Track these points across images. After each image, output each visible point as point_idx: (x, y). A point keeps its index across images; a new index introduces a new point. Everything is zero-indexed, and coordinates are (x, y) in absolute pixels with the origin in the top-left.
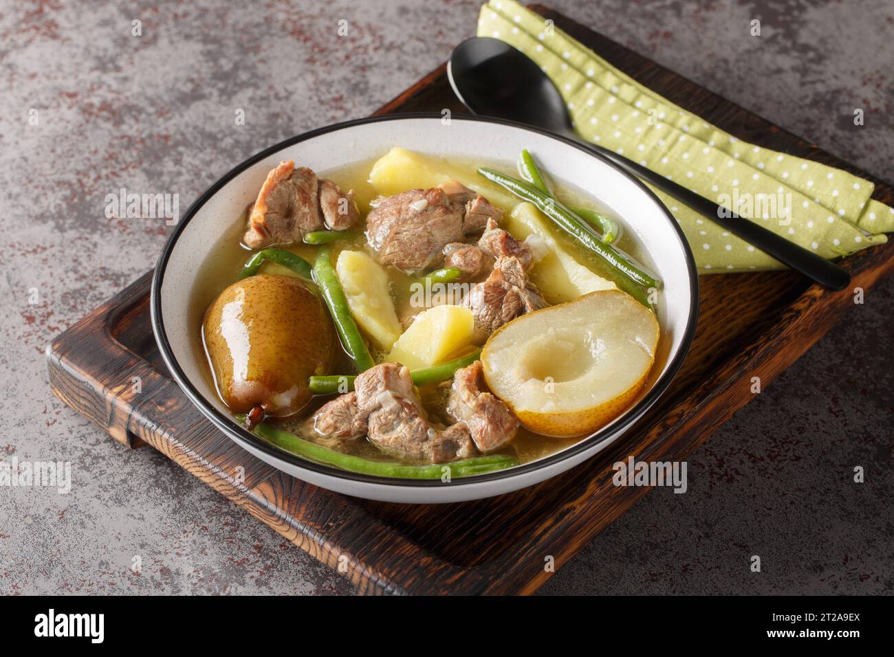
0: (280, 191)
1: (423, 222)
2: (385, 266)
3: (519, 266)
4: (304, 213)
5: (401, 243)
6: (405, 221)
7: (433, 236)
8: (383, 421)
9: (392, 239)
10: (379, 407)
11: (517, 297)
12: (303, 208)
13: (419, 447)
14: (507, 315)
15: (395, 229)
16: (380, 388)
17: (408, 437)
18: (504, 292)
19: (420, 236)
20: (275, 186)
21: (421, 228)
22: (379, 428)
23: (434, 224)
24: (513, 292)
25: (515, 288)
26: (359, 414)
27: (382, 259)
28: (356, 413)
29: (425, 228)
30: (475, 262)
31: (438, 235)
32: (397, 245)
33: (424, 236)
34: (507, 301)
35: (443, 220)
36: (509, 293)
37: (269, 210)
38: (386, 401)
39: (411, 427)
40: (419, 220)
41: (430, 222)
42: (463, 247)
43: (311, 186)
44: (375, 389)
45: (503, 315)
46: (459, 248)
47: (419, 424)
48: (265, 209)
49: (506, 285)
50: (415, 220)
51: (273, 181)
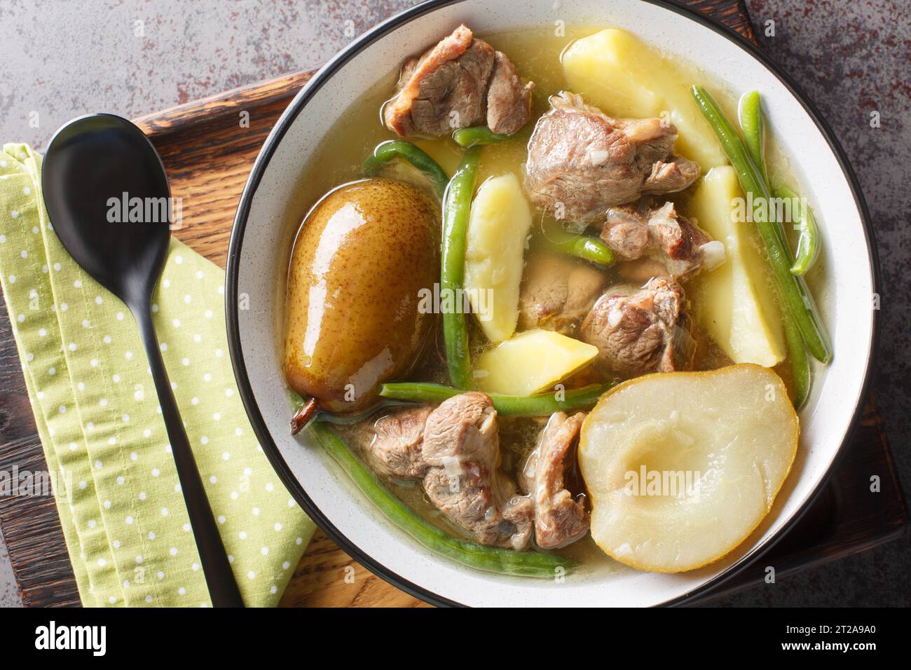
0: (441, 73)
1: (593, 179)
2: (533, 205)
3: (676, 306)
4: (463, 104)
5: (560, 190)
6: (573, 169)
7: (600, 195)
8: (442, 483)
9: (552, 182)
10: (442, 467)
11: (660, 335)
12: (464, 97)
13: (471, 526)
14: (640, 352)
15: (558, 174)
16: (451, 448)
17: (463, 513)
18: (647, 323)
19: (584, 192)
20: (438, 66)
21: (589, 185)
22: (435, 487)
23: (606, 185)
24: (656, 328)
25: (661, 325)
26: (418, 464)
27: (535, 195)
28: (416, 461)
29: (594, 187)
30: (635, 247)
31: (606, 196)
32: (555, 190)
33: (590, 194)
34: (645, 336)
35: (618, 184)
36: (652, 327)
37: (420, 95)
38: (452, 467)
39: (468, 504)
40: (590, 176)
41: (601, 181)
42: (630, 220)
43: (481, 72)
44: (444, 445)
45: (635, 350)
46: (624, 219)
47: (479, 501)
48: (416, 94)
49: (653, 317)
50: (586, 174)
51: (435, 61)
